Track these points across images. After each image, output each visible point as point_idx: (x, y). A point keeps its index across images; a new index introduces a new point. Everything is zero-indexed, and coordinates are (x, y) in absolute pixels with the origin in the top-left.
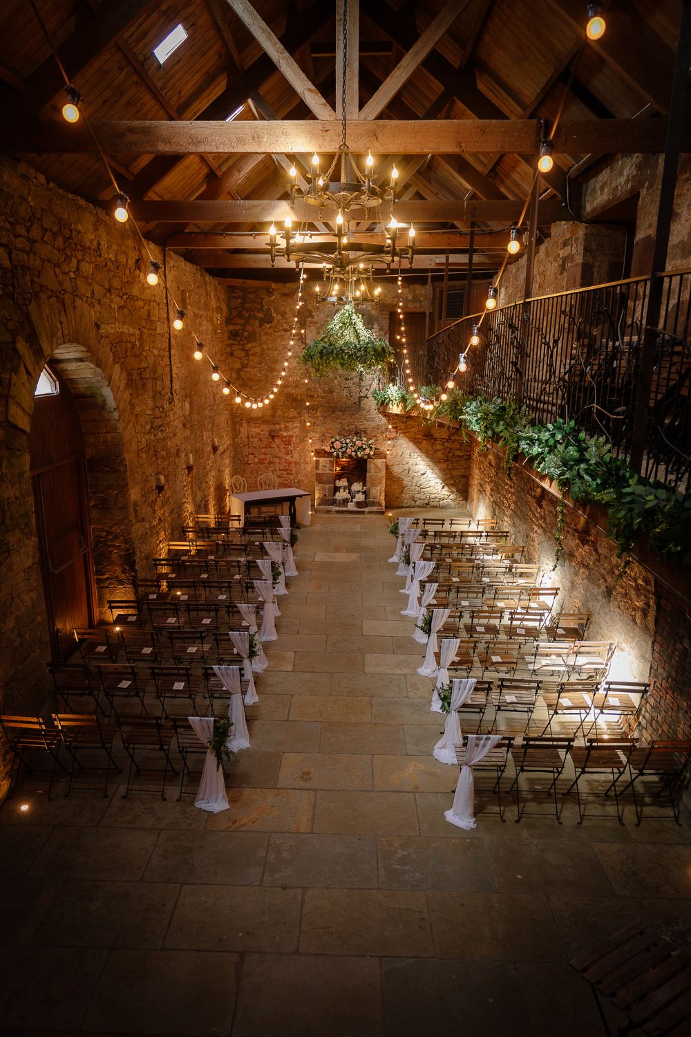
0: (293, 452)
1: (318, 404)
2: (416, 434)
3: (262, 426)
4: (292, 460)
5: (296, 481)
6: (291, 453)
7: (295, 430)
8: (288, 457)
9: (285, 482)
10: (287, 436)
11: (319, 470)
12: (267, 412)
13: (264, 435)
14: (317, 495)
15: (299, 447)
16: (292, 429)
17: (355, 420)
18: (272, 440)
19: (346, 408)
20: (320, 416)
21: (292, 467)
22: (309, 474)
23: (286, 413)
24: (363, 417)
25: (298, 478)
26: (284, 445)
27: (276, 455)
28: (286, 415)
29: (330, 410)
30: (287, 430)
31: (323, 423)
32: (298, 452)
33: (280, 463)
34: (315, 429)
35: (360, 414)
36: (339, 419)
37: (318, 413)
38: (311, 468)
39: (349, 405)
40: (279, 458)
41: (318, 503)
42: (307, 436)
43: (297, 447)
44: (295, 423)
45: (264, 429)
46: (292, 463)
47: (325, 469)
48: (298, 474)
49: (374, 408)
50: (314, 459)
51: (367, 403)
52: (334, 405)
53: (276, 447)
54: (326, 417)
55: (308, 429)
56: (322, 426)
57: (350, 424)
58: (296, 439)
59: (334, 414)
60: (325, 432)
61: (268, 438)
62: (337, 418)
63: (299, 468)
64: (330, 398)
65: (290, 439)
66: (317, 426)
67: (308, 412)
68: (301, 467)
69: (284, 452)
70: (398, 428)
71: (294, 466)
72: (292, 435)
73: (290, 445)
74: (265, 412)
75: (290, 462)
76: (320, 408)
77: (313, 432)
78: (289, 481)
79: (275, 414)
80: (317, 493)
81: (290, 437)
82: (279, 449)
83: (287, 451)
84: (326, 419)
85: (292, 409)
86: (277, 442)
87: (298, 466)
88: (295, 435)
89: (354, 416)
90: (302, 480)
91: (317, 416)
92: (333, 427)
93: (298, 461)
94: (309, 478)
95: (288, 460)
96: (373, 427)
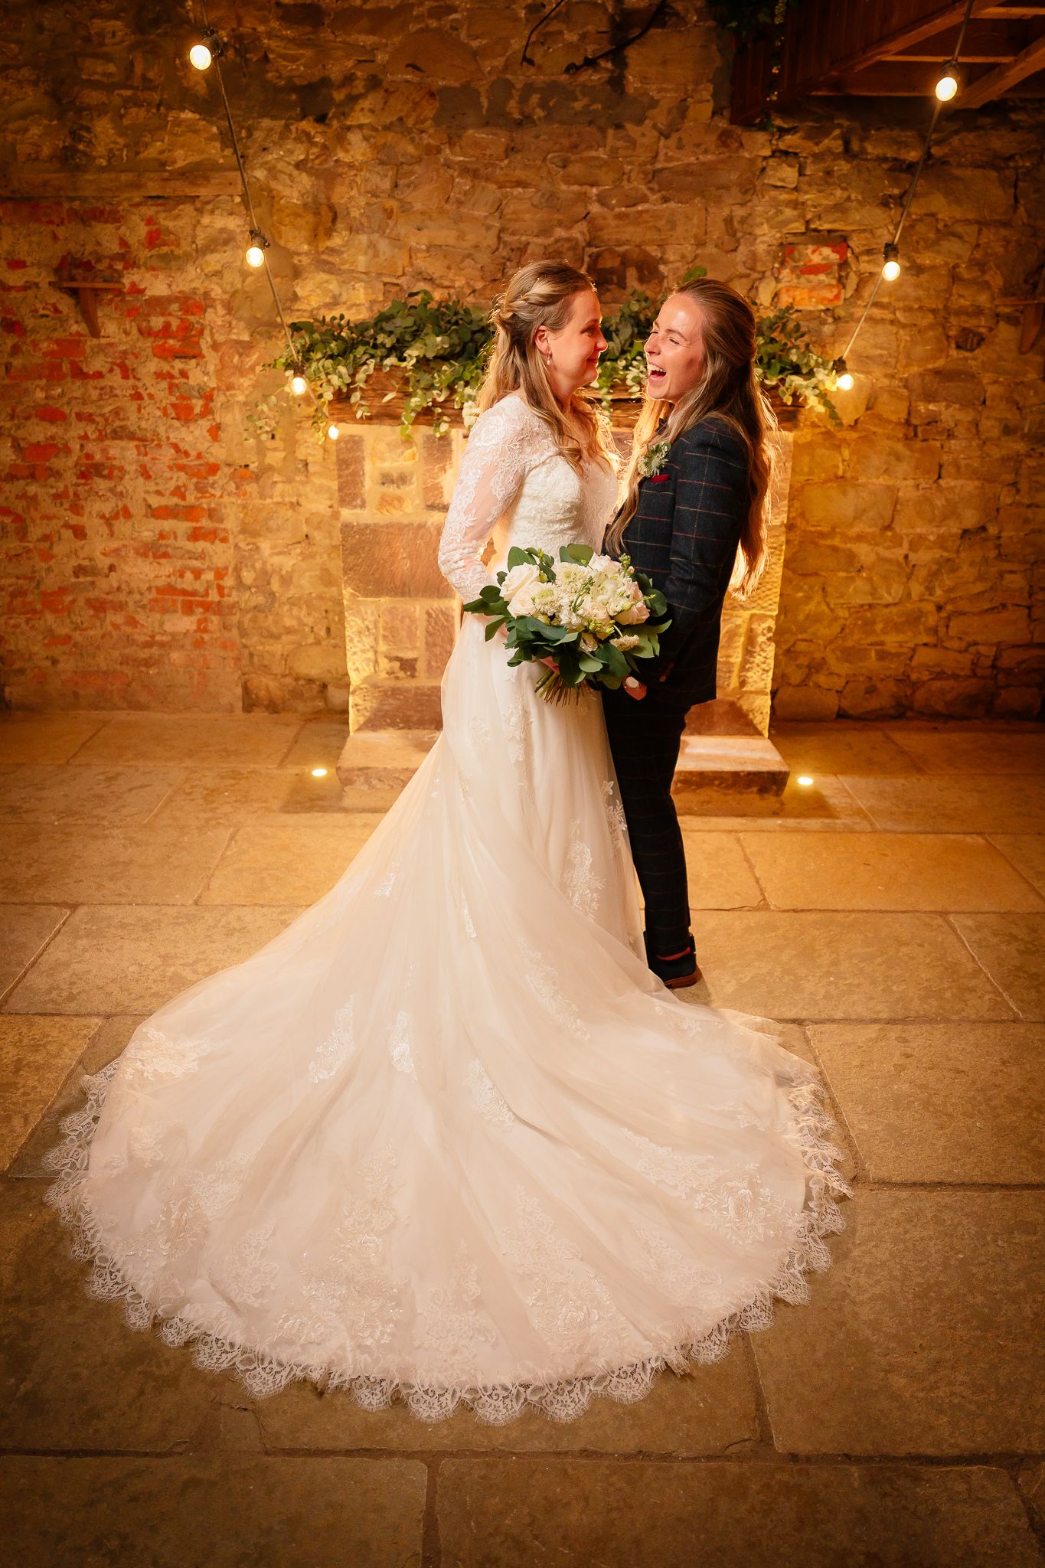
0: (220, 399)
1: (349, 79)
2: (954, 277)
3: (6, 234)
4: (218, 453)
5: (248, 576)
7: (214, 261)
9: (188, 582)
10: (170, 300)
11: (363, 506)
12: (26, 130)
13: (30, 293)
14: (360, 667)
15: (252, 369)
16: (197, 251)
17: (586, 188)
18: (82, 328)
19: (535, 99)
20: (366, 163)
21: (221, 496)
22: (318, 536)
23: (147, 139)
24: (640, 165)
25: (256, 557)
26: (156, 360)
27: (117, 423)
28: (151, 152)
29: (434, 119)
30: (165, 258)
31: (389, 214)
32: (245, 404)
33: (146, 474)
34: (343, 252)
35: (620, 143)
36: (488, 179)
37: (354, 137)
38: (331, 499)
39: (553, 78)
40: (139, 439)
41: (368, 714)
42: (295, 298)
43: (241, 371)
44: (212, 212)
45: (23, 252)
46: (219, 473)
47: (398, 492)
48: (256, 534)
49: (708, 101)
50: (334, 432)
51: (664, 63)
52: (457, 85)
53: (111, 370)
54: (405, 167)
55: (299, 254)
56: (381, 231)
57: (557, 216)
58: (227, 317)
59: (457, 149)
60: (404, 274)
61: (57, 310)
62: (474, 174)
63: (258, 502)
64: (427, 26)
65: (192, 318)
66: (350, 229)
67: (290, 131)
68: (271, 497)
69: (164, 402)
70: (851, 243)
71: (232, 486)
72: (202, 290)
73: (194, 357)
74: (16, 132)
75: (207, 464)
76: (367, 102)
77: (330, 272)
78: (209, 576)
79: (81, 147)
80: (355, 653)
81: (193, 304)
82: (131, 382)
83: (182, 397)
84: (408, 186)
85: (183, 109)
86: (112, 340)
87: (251, 488)
88: (220, 292)
89: (582, 160)
90: (284, 572)
91: (346, 160)
92: (451, 241)
93: (253, 459)
94: (318, 560)
95: (193, 454)
96: (696, 237)
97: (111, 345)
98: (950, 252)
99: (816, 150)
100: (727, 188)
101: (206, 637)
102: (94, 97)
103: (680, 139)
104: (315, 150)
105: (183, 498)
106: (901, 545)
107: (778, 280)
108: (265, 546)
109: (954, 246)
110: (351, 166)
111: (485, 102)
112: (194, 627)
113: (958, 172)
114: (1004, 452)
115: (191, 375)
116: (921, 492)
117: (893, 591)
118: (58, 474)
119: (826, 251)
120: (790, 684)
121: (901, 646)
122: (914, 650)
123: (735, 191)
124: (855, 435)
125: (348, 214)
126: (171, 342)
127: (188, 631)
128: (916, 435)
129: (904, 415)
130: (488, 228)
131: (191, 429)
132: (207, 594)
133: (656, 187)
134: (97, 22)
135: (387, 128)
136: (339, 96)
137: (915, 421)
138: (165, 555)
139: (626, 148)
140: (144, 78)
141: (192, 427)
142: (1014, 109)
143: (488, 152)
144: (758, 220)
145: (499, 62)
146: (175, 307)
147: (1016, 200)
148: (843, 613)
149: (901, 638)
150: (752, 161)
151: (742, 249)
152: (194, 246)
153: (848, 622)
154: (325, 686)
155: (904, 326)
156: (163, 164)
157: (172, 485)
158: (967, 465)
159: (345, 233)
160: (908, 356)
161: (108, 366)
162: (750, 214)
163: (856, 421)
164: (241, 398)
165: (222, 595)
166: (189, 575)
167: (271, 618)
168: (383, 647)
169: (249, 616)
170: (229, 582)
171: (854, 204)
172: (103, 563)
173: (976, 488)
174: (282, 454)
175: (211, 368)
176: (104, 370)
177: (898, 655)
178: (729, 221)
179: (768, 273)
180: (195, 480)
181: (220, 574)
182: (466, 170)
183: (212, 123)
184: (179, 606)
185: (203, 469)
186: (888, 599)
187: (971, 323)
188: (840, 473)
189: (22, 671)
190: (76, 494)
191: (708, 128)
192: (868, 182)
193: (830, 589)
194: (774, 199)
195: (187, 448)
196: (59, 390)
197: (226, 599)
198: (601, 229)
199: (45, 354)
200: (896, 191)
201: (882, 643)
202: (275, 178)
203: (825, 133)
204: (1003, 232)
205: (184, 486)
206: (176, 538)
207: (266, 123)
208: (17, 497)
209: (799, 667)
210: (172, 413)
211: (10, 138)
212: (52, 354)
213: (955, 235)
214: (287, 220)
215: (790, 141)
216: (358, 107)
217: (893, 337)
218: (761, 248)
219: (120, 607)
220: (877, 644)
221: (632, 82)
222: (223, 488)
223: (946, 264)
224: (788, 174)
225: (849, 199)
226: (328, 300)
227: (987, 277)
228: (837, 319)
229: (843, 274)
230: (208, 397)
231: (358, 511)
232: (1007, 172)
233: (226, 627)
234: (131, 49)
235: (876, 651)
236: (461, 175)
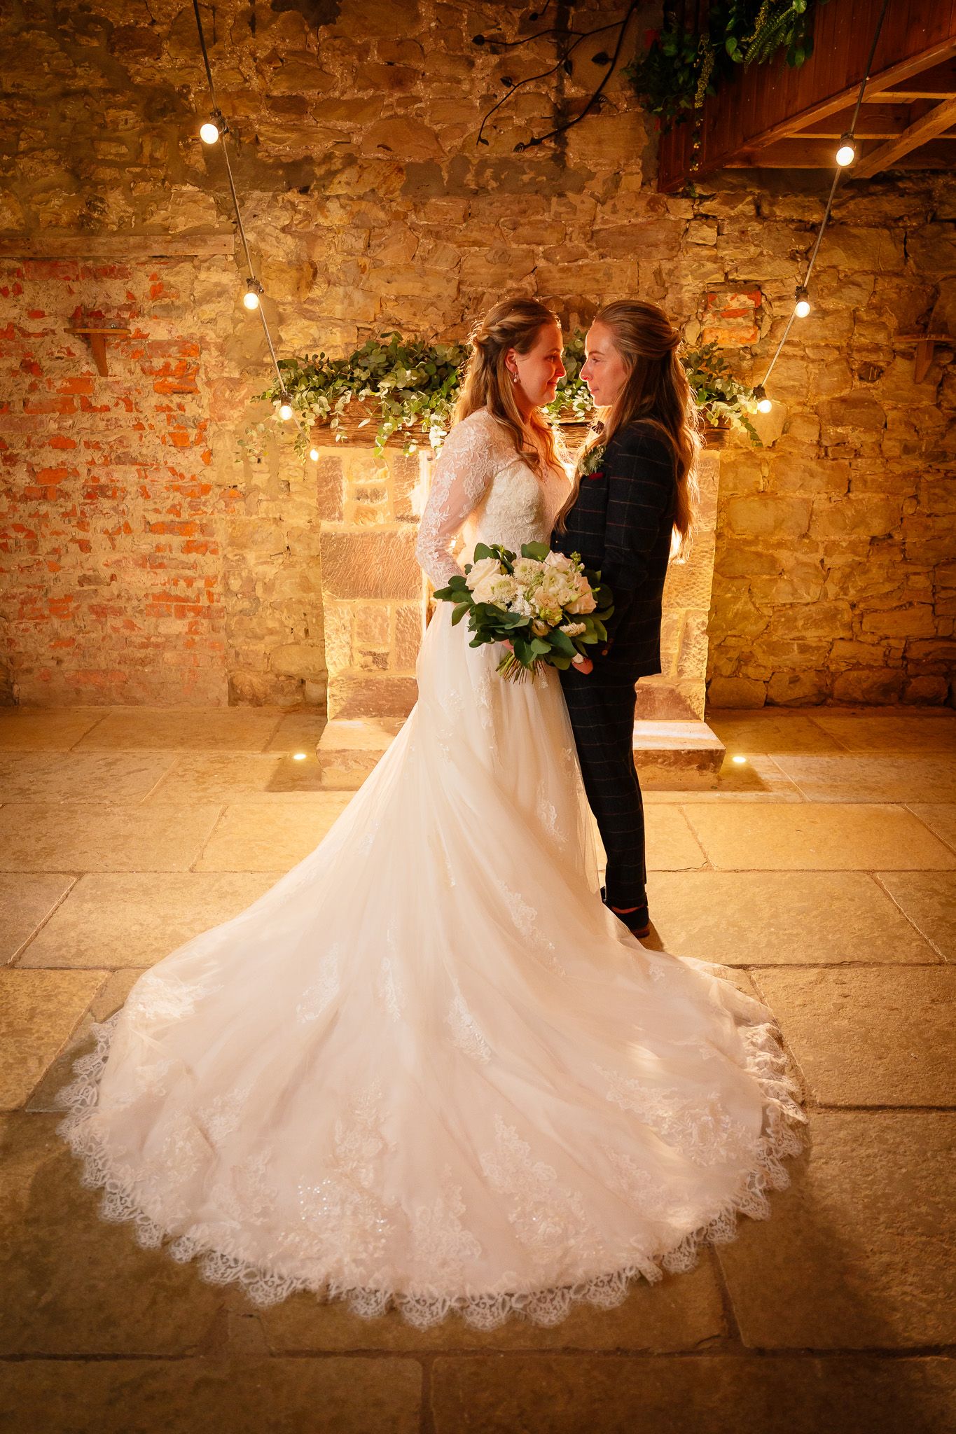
0: (212, 429)
1: (328, 157)
2: (856, 319)
3: (28, 288)
4: (210, 475)
5: (235, 584)
6: (201, 439)
7: (209, 310)
8: (189, 461)
9: (181, 589)
10: (170, 344)
11: (340, 518)
12: (48, 202)
13: (47, 338)
14: (337, 661)
15: (242, 402)
16: (194, 302)
17: (534, 247)
18: (93, 368)
19: (489, 172)
20: (343, 226)
21: (212, 513)
22: (298, 548)
23: (153, 208)
24: (581, 228)
25: (243, 566)
26: (157, 395)
27: (121, 450)
28: (157, 219)
29: (401, 190)
30: (165, 307)
31: (363, 269)
32: (235, 432)
33: (145, 494)
34: (322, 302)
35: (563, 209)
36: (448, 239)
37: (333, 206)
38: (309, 515)
39: (504, 155)
40: (140, 464)
41: (343, 703)
42: (280, 341)
43: (231, 404)
44: (209, 269)
45: (42, 303)
46: (211, 492)
47: (372, 505)
48: (244, 546)
49: (638, 173)
50: (315, 455)
51: (600, 142)
52: (421, 161)
53: (117, 404)
54: (377, 230)
55: (283, 304)
56: (356, 284)
57: (510, 270)
58: (220, 358)
59: (422, 214)
60: (375, 320)
61: (70, 353)
62: (437, 236)
63: (244, 518)
64: (396, 113)
65: (188, 359)
66: (329, 283)
67: (277, 201)
68: (257, 513)
69: (163, 431)
70: (764, 291)
71: (222, 505)
72: (199, 335)
73: (190, 392)
74: (40, 203)
75: (200, 484)
76: (344, 176)
77: (311, 319)
78: (200, 584)
79: (96, 215)
80: (333, 648)
81: (190, 347)
82: (134, 414)
83: (179, 427)
84: (379, 246)
85: (185, 183)
86: (118, 378)
87: (239, 506)
88: (214, 336)
89: (530, 223)
90: (267, 580)
91: (325, 224)
92: (417, 292)
93: (241, 481)
94: (298, 569)
95: (188, 476)
96: (629, 287)
97: (117, 382)
98: (851, 298)
99: (732, 213)
100: (655, 245)
101: (197, 638)
102: (107, 173)
103: (614, 205)
104: (298, 217)
105: (178, 515)
106: (817, 551)
107: (701, 323)
108: (251, 557)
109: (854, 293)
110: (329, 229)
111: (445, 175)
112: (186, 629)
113: (855, 231)
114: (905, 468)
115: (187, 408)
116: (833, 505)
117: (811, 591)
118: (66, 495)
119: (743, 298)
120: (721, 675)
121: (820, 641)
122: (832, 644)
123: (662, 248)
124: (773, 455)
125: (327, 270)
126: (170, 379)
127: (180, 633)
128: (826, 455)
129: (816, 438)
130: (449, 281)
131: (186, 455)
132: (198, 601)
133: (594, 244)
134: (112, 112)
135: (360, 198)
136: (319, 171)
137: (825, 443)
138: (161, 566)
139: (567, 213)
140: (151, 157)
141: (188, 452)
142: (900, 179)
143: (449, 217)
144: (684, 272)
145: (458, 142)
146: (174, 349)
147: (906, 255)
148: (767, 612)
149: (820, 632)
150: (677, 223)
151: (669, 296)
152: (192, 298)
153: (772, 620)
154: (303, 682)
155: (813, 361)
156: (167, 229)
157: (169, 503)
158: (873, 481)
159: (324, 286)
160: (818, 387)
161: (114, 401)
162: (676, 268)
163: (774, 443)
164: (231, 427)
165: (212, 601)
166: (182, 583)
167: (255, 620)
168: (357, 643)
169: (236, 619)
170: (218, 589)
171: (766, 258)
172: (105, 573)
173: (882, 500)
174: (268, 476)
175: (205, 402)
176: (111, 405)
177: (818, 648)
178: (658, 273)
179: (693, 317)
180: (189, 499)
181: (210, 582)
182: (429, 232)
183: (209, 194)
184: (173, 610)
185: (197, 490)
186: (809, 599)
187: (871, 358)
188: (761, 488)
189: (29, 671)
190: (82, 513)
191: (639, 195)
192: (777, 240)
193: (755, 590)
194: (697, 254)
195: (182, 471)
196: (71, 422)
197: (215, 604)
198: (547, 281)
199: (59, 391)
200: (802, 247)
201: (803, 638)
202: (264, 240)
203: (740, 199)
204: (896, 281)
205: (180, 504)
206: (171, 550)
207: (257, 194)
208: (30, 516)
209: (730, 659)
210: (169, 440)
211: (34, 208)
212: (65, 390)
213: (854, 283)
214: (273, 275)
215: (708, 206)
216: (336, 181)
217: (804, 371)
218: (686, 296)
219: (119, 612)
220: (798, 638)
221: (572, 157)
222: (214, 506)
223: (848, 308)
224: (709, 233)
225: (761, 253)
226: (308, 343)
227: (884, 319)
228: (754, 356)
229: (759, 317)
230: (202, 428)
231: (336, 522)
232: (897, 231)
233: (214, 629)
234: (141, 134)
235: (798, 645)
236: (425, 236)
